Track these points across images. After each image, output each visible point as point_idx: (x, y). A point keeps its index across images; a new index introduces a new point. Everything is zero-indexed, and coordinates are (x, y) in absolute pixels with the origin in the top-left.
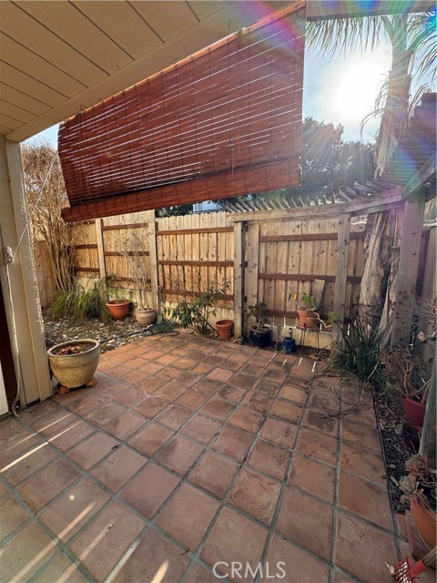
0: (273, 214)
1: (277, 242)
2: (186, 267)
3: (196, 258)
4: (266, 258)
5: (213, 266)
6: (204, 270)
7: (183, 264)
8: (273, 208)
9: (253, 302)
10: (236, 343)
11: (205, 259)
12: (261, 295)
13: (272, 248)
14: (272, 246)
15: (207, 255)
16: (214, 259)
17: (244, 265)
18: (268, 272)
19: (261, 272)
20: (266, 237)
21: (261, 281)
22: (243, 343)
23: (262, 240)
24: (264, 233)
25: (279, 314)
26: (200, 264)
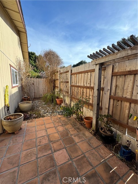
0: (119, 55)
1: (125, 75)
2: (79, 88)
3: (82, 85)
4: (116, 86)
5: (88, 88)
6: (85, 90)
7: (78, 87)
8: (119, 50)
9: (105, 112)
10: (91, 133)
11: (86, 85)
12: (111, 108)
13: (121, 80)
14: (121, 79)
15: (87, 83)
16: (89, 86)
17: (100, 89)
18: (117, 95)
19: (112, 94)
20: (117, 73)
21: (112, 101)
22: (95, 135)
23: (114, 75)
24: (116, 70)
25: (123, 126)
26: (84, 87)
